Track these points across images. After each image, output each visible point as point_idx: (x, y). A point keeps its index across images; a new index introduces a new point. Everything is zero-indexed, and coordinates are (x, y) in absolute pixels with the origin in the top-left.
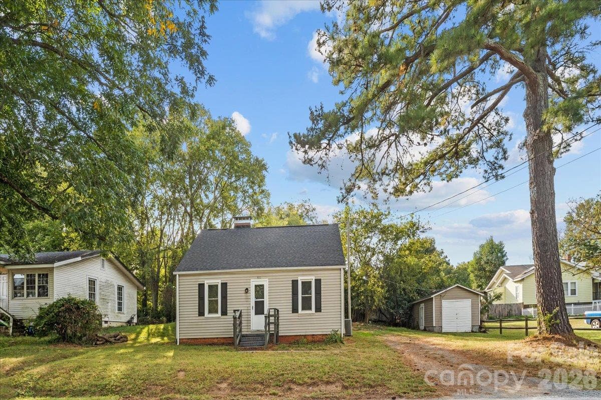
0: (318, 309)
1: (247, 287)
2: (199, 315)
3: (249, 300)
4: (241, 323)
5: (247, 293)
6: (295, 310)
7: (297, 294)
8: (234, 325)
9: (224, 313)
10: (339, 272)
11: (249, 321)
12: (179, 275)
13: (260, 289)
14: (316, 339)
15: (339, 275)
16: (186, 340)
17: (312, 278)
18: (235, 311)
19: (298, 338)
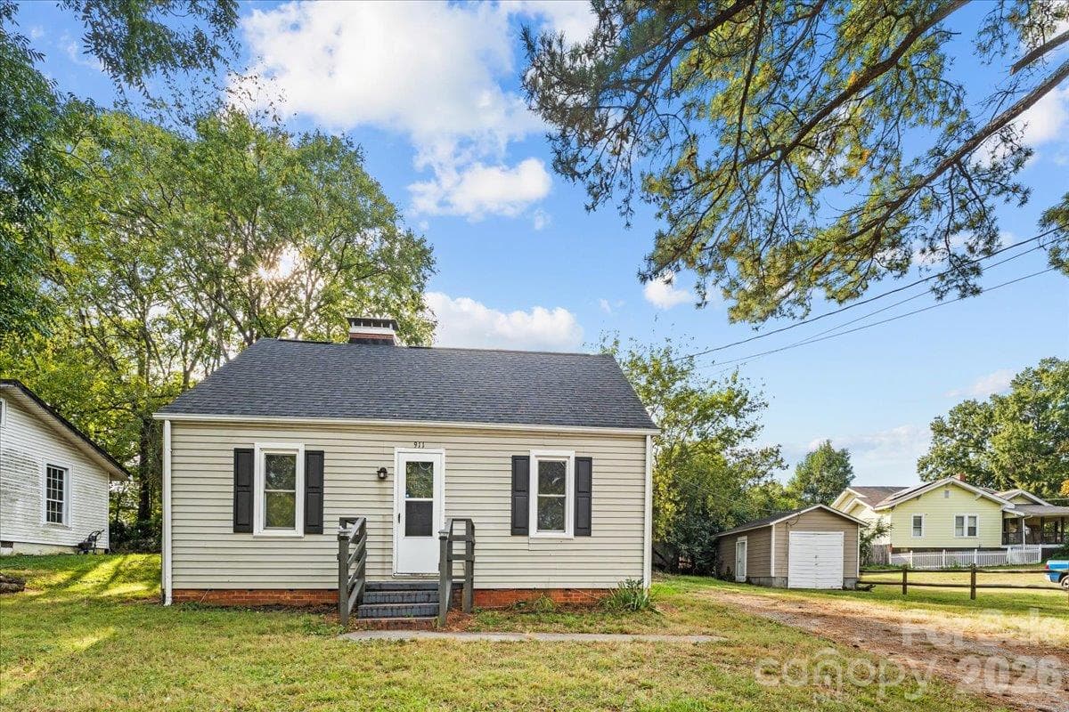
0: (583, 529)
1: (381, 465)
2: (237, 531)
3: (388, 498)
4: (361, 554)
5: (382, 479)
6: (519, 528)
7: (527, 491)
8: (342, 556)
9: (314, 525)
10: (640, 444)
11: (387, 550)
12: (173, 424)
13: (420, 473)
14: (574, 598)
15: (641, 451)
16: (195, 594)
17: (566, 454)
18: (344, 522)
19: (529, 596)
